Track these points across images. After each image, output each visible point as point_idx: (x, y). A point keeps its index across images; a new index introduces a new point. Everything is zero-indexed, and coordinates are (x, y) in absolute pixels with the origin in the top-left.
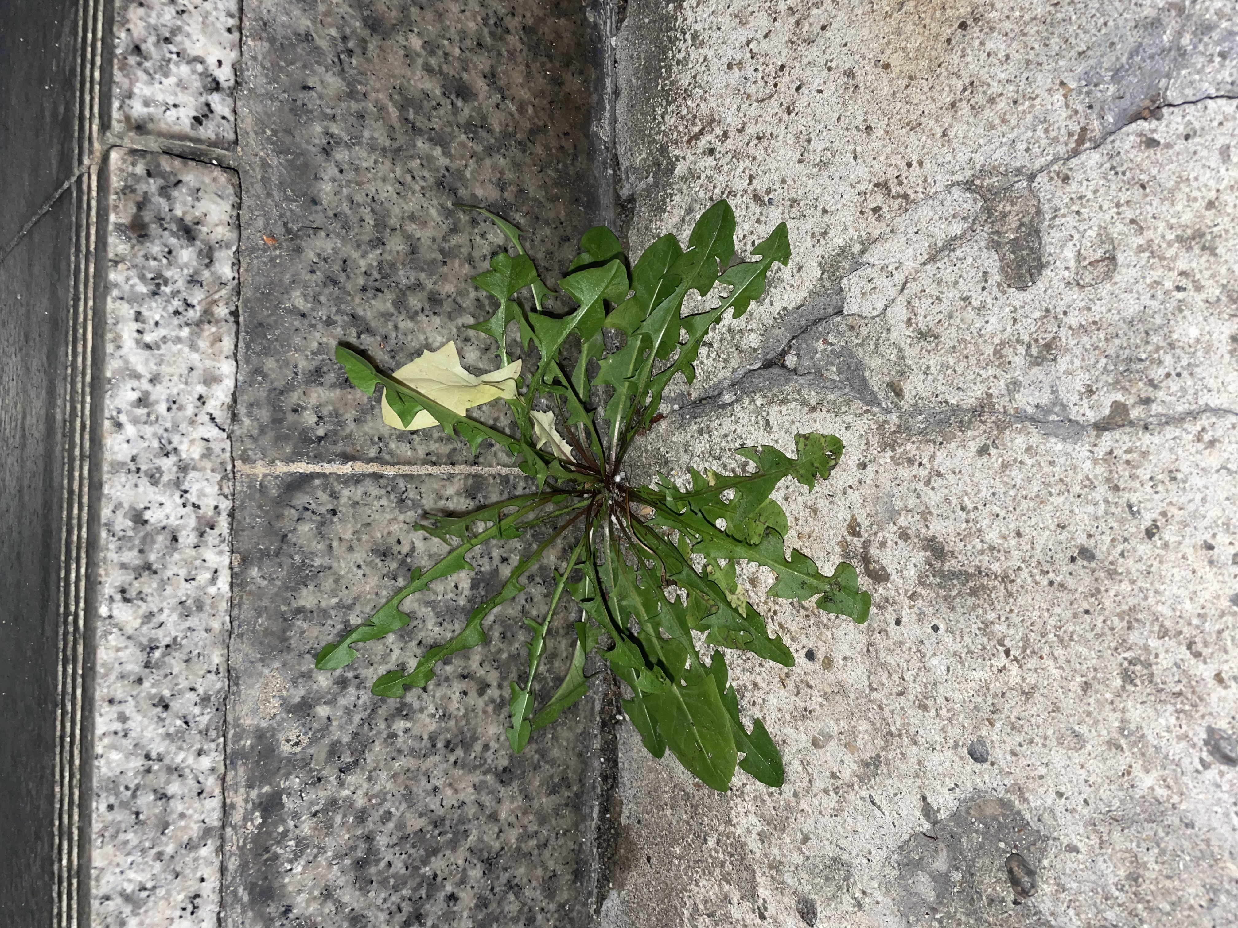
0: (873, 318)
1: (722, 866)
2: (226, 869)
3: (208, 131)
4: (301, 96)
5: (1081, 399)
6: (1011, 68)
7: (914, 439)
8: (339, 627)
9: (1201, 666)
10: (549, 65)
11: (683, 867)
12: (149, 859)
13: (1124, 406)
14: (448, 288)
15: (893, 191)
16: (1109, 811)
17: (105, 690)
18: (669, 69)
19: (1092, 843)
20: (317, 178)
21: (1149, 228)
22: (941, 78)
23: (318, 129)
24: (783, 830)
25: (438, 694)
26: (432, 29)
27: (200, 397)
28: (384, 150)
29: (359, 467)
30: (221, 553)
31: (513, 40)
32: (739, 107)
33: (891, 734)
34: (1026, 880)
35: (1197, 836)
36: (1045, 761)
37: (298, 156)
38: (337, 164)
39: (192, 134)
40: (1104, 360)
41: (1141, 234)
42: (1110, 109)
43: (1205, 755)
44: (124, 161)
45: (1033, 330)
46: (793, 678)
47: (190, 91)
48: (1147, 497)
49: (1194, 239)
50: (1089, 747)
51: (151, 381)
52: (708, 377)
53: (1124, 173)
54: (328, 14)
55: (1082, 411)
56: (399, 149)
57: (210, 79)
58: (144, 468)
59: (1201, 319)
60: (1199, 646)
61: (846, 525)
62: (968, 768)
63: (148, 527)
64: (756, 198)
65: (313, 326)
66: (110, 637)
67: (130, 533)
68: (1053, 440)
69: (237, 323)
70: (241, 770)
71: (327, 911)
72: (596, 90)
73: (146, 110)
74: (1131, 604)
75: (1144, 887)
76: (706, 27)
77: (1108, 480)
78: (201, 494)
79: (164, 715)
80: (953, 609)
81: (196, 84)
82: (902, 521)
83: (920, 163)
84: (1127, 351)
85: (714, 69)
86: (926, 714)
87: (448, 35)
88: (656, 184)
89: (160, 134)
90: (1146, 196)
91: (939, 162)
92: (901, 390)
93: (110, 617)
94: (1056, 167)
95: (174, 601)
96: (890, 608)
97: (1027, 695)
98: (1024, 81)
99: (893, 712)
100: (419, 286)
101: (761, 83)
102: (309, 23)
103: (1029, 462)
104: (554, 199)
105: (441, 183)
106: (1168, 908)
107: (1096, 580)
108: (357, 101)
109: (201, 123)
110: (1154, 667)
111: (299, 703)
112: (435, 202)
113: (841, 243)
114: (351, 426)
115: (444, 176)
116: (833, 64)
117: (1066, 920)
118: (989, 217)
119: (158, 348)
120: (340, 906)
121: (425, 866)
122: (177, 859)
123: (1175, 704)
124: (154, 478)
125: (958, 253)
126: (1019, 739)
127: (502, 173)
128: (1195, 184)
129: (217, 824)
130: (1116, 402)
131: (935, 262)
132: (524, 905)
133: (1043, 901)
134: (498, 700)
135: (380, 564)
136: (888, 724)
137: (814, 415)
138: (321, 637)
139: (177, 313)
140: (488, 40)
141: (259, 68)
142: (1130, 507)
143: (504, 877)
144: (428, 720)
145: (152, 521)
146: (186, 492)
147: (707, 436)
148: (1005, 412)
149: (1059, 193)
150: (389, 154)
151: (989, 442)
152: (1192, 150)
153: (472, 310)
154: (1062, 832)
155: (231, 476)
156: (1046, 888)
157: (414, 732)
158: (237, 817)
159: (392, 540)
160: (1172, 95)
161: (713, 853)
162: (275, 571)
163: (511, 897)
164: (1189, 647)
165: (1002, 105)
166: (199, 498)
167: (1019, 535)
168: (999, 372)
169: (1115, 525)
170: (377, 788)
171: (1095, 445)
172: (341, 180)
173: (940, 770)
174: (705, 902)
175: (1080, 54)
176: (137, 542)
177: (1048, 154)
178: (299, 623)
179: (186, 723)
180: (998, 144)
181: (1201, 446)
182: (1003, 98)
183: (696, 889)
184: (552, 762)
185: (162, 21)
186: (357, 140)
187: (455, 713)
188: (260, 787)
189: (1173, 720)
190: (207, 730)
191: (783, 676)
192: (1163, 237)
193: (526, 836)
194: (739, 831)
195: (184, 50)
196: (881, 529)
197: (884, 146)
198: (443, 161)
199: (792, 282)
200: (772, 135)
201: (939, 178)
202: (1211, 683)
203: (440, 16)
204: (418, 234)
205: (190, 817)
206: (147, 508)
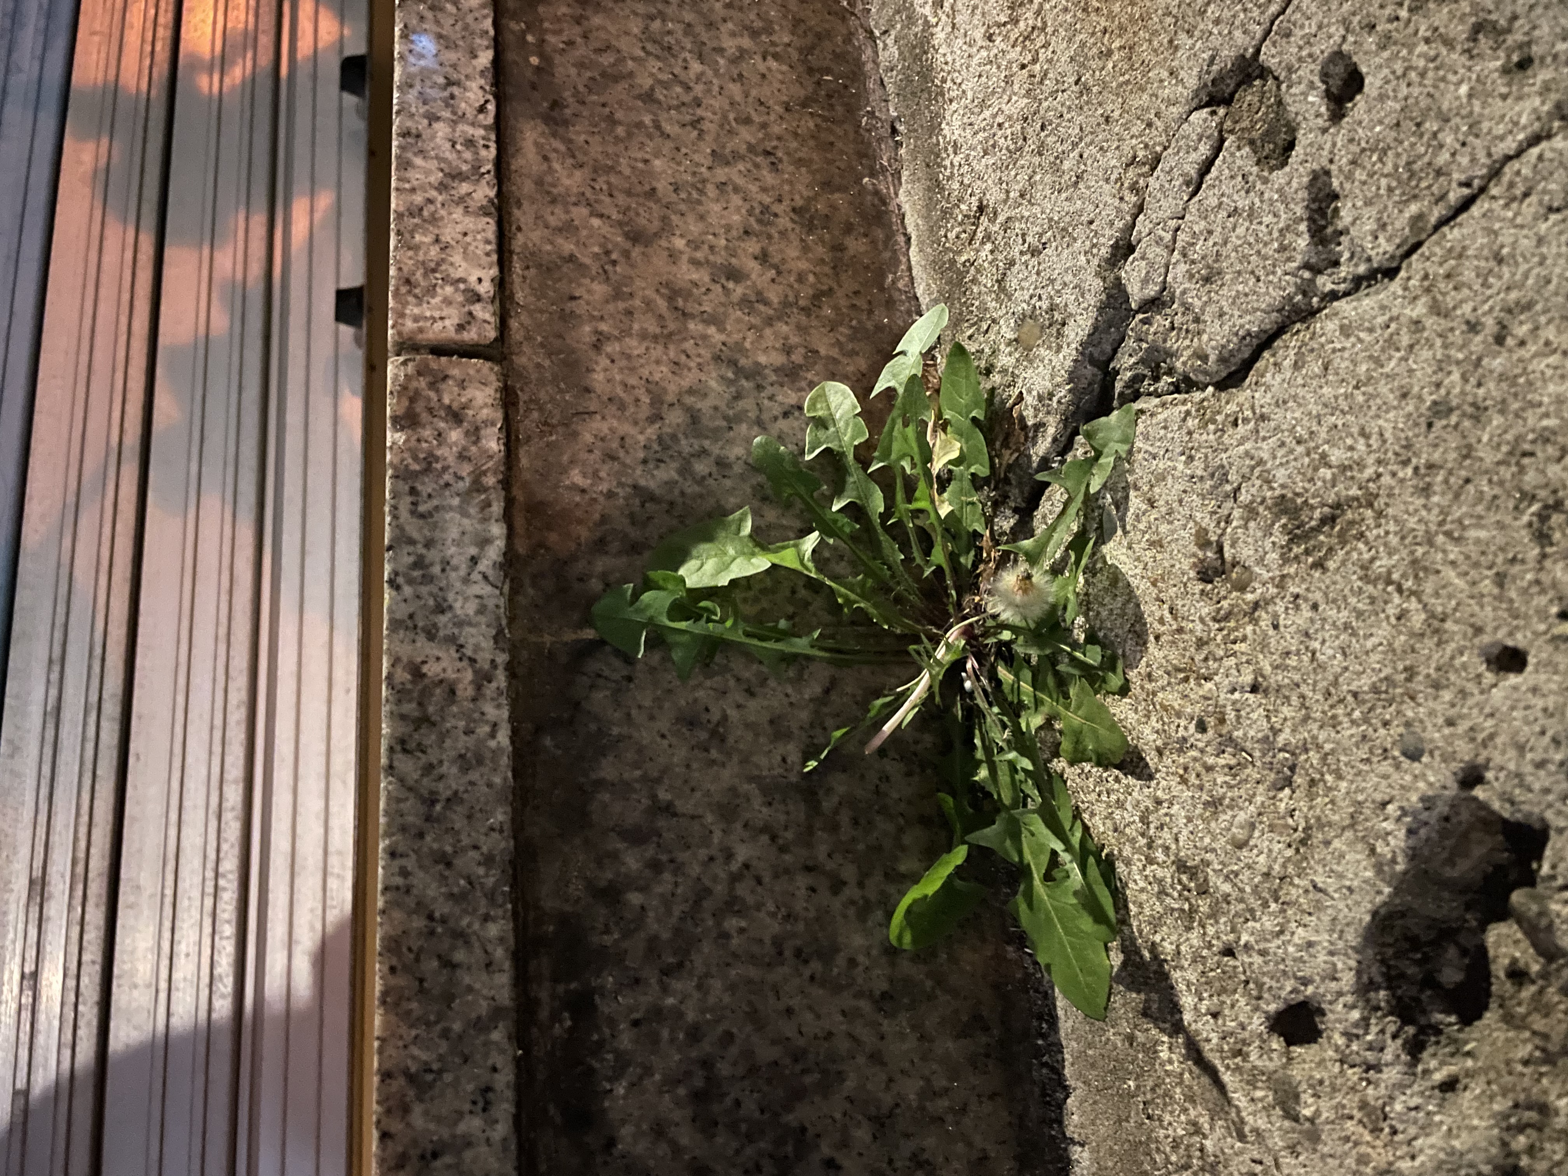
1: (1182, 1081)
3: (470, 334)
4: (569, 305)
5: (1377, 238)
8: (646, 802)
10: (827, 236)
13: (1422, 214)
18: (942, 189)
20: (589, 370)
23: (587, 328)
25: (777, 889)
26: (695, 228)
27: (473, 558)
28: (655, 338)
30: (500, 706)
31: (784, 222)
37: (568, 354)
38: (608, 356)
39: (456, 337)
46: (1191, 767)
47: (454, 305)
48: (1482, 298)
50: (1532, 660)
51: (426, 545)
54: (590, 236)
55: (1382, 251)
56: (671, 334)
57: (472, 294)
58: (421, 624)
59: (1465, 71)
61: (1193, 540)
62: (1408, 775)
63: (426, 681)
67: (409, 686)
69: (508, 493)
70: (545, 960)
72: (886, 246)
73: (416, 325)
74: (1510, 439)
77: (1434, 308)
78: (477, 648)
79: (447, 873)
80: (1326, 571)
81: (460, 298)
84: (1404, 157)
87: (711, 231)
91: (1173, 102)
92: (1203, 352)
94: (1275, 29)
95: (453, 753)
96: (1264, 614)
100: (703, 452)
102: (572, 247)
103: (1348, 343)
105: (719, 357)
107: (1463, 435)
108: (623, 300)
109: (464, 329)
111: (606, 887)
112: (714, 374)
113: (1112, 241)
115: (721, 351)
119: (432, 516)
121: (787, 1113)
122: (465, 1039)
124: (430, 634)
125: (1214, 175)
126: (1449, 698)
127: (786, 338)
129: (510, 1003)
130: (1411, 217)
135: (688, 733)
138: (626, 813)
139: (447, 485)
140: (756, 227)
142: (1468, 323)
145: (430, 674)
146: (462, 646)
149: (1286, 50)
150: (660, 340)
157: (751, 933)
159: (699, 708)
162: (569, 740)
166: (474, 652)
170: (711, 1000)
172: (613, 369)
174: (1177, 1148)
176: (415, 695)
178: (600, 796)
179: (470, 883)
181: (1516, 205)
183: (1162, 1133)
184: (954, 992)
185: (428, 257)
186: (626, 332)
187: (803, 914)
188: (568, 982)
190: (493, 893)
191: (1182, 772)
195: (448, 275)
198: (719, 338)
203: (702, 218)
204: (699, 405)
205: (478, 992)
206: (424, 662)
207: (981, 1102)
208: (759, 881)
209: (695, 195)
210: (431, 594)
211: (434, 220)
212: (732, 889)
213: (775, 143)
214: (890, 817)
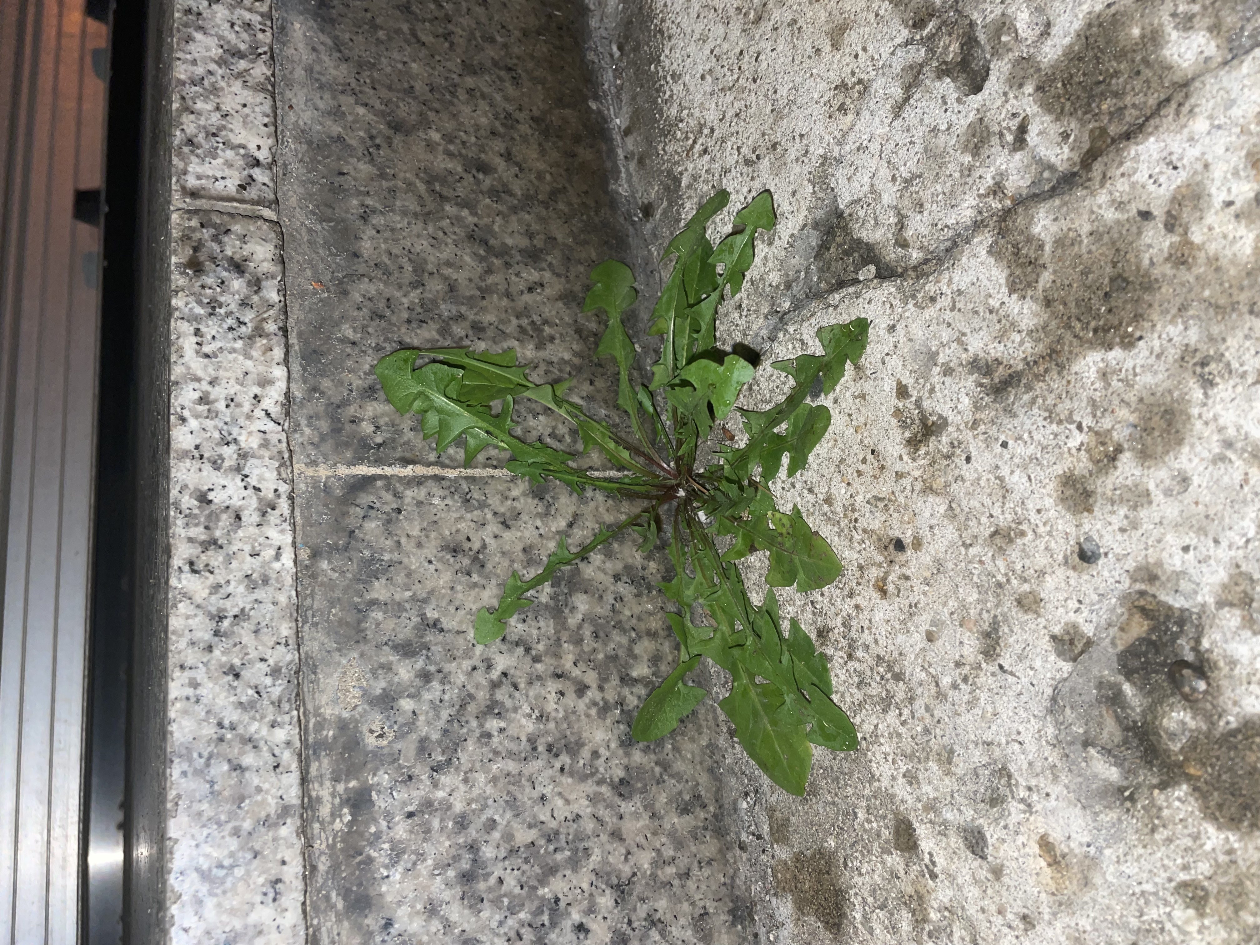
0: (865, 196)
3: (251, 194)
4: (338, 179)
5: (1061, 148)
7: (930, 278)
8: (416, 620)
10: (560, 144)
11: (841, 860)
12: (226, 834)
13: (1101, 129)
14: (490, 318)
15: (850, 84)
17: (177, 656)
18: (660, 111)
20: (358, 238)
23: (355, 202)
24: (927, 759)
25: (531, 693)
26: (449, 126)
27: (256, 397)
28: (416, 215)
29: (421, 470)
30: (283, 531)
31: (524, 128)
36: (1159, 520)
37: (338, 223)
38: (374, 227)
39: (238, 196)
44: (182, 218)
46: (890, 579)
47: (235, 167)
48: (1153, 195)
50: (1196, 479)
51: (210, 383)
54: (355, 122)
55: (1067, 158)
56: (429, 213)
57: (251, 159)
58: (206, 455)
61: (894, 393)
62: (1085, 576)
63: (213, 507)
64: (747, 162)
65: (364, 352)
66: (180, 606)
67: (196, 511)
69: (286, 337)
70: (325, 762)
71: (434, 930)
73: (198, 182)
76: (680, 62)
77: (1114, 203)
78: (261, 479)
79: (235, 683)
80: (1014, 415)
81: (240, 162)
85: (692, 88)
86: (1025, 541)
87: (463, 129)
89: (211, 198)
91: (879, 37)
92: (905, 240)
93: (180, 587)
95: (240, 575)
96: (957, 452)
99: (994, 560)
100: (461, 317)
101: (728, 74)
102: (340, 129)
104: (584, 243)
105: (472, 236)
108: (386, 180)
109: (245, 189)
110: (1227, 355)
111: (381, 695)
112: (468, 251)
114: (408, 434)
115: (473, 231)
118: (934, 56)
119: (216, 356)
120: (448, 925)
121: (544, 887)
122: (255, 835)
124: (216, 465)
125: (916, 96)
126: (1123, 511)
127: (528, 225)
129: (296, 802)
130: (1092, 131)
131: (900, 116)
134: (601, 704)
135: (452, 560)
138: (398, 629)
139: (231, 329)
140: (501, 130)
143: (642, 910)
144: (524, 721)
145: (216, 501)
146: (247, 476)
148: (1003, 206)
150: (420, 217)
151: (996, 238)
153: (516, 335)
155: (288, 463)
157: (510, 732)
158: (325, 811)
161: (866, 826)
162: (344, 565)
163: (655, 934)
166: (259, 481)
168: (982, 171)
170: (476, 792)
171: (1089, 180)
172: (378, 238)
173: (1058, 594)
174: (873, 892)
176: (202, 519)
178: (374, 614)
179: (258, 693)
181: (1183, 121)
183: (860, 881)
184: (678, 777)
185: (209, 122)
186: (390, 208)
187: (553, 714)
188: (347, 781)
190: (280, 701)
191: (881, 583)
193: (659, 862)
195: (229, 141)
196: (927, 378)
197: (833, 56)
199: (791, 210)
200: (746, 106)
201: (882, 50)
203: (454, 116)
204: (455, 276)
205: (267, 792)
206: (211, 490)
207: (701, 868)
208: (516, 687)
209: (448, 97)
210: (216, 427)
211: (215, 90)
212: (492, 693)
213: (515, 61)
214: (624, 631)
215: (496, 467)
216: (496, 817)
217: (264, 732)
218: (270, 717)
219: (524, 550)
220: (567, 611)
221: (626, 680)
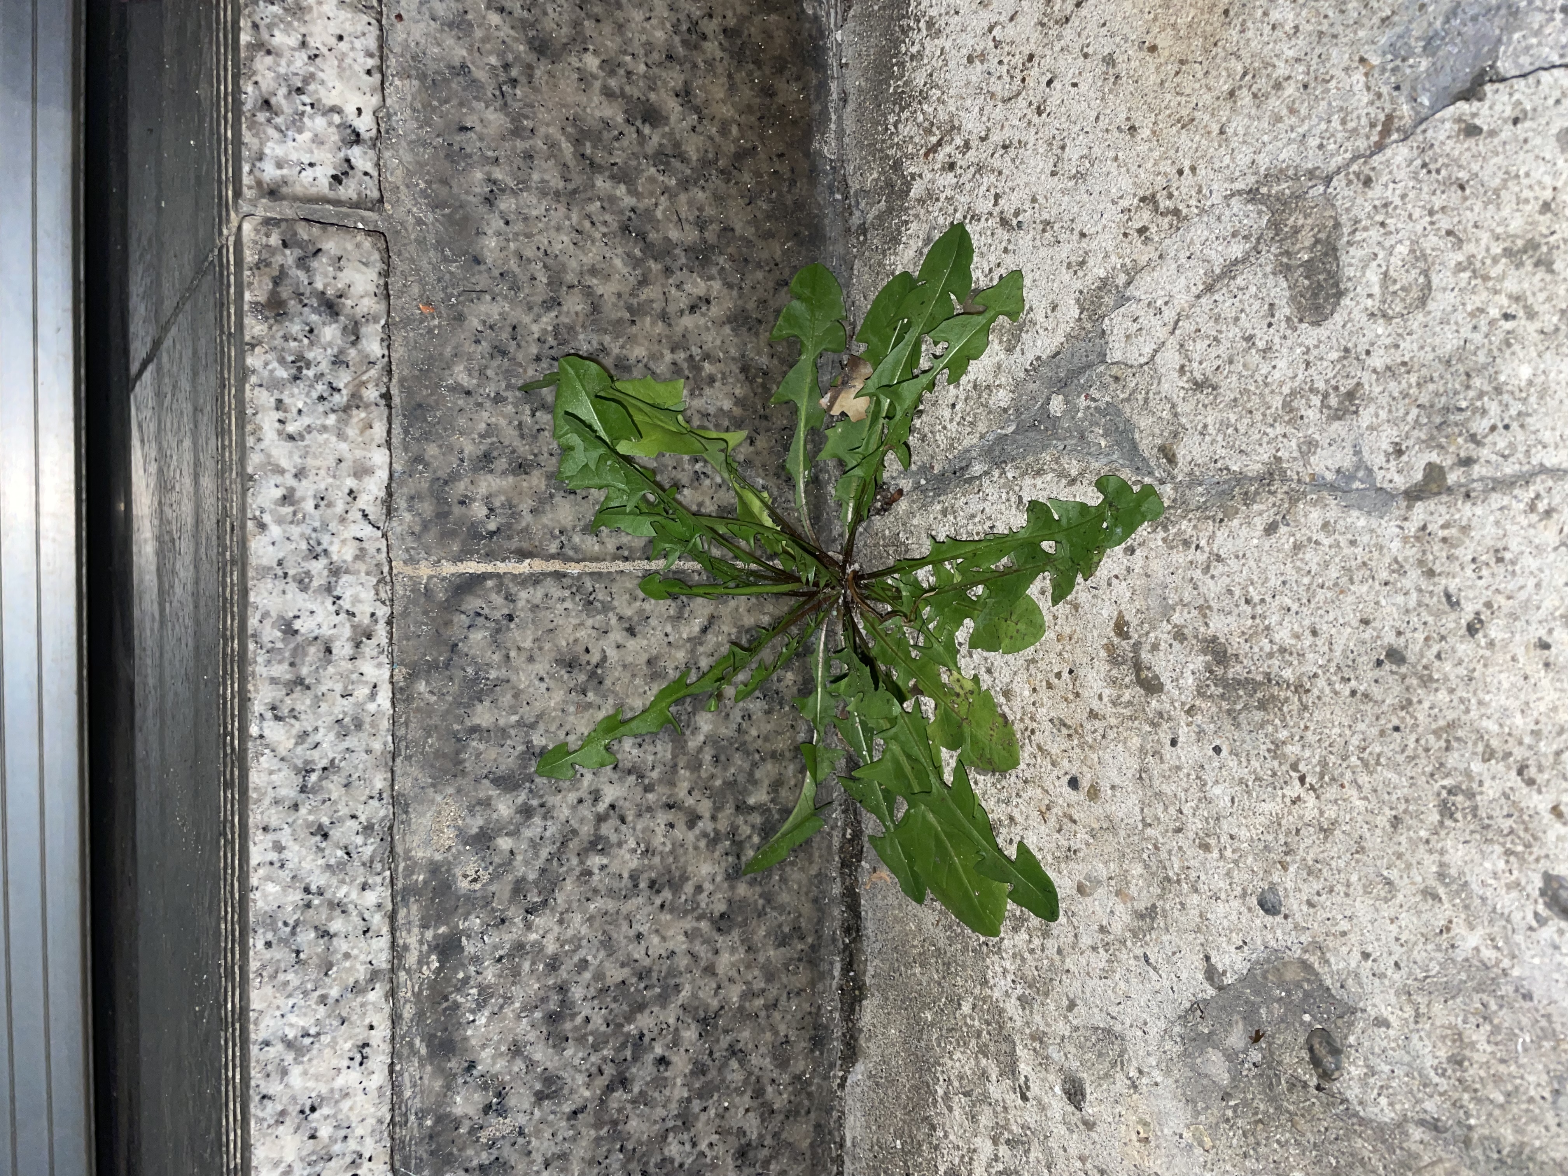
0: (1141, 366)
1: (979, 1036)
2: (400, 1017)
3: (349, 191)
4: (458, 138)
5: (1388, 461)
6: (1301, 42)
7: (1190, 516)
8: (521, 748)
9: (1536, 797)
10: (757, 74)
11: (935, 1036)
12: (312, 1002)
13: (1441, 468)
14: (639, 352)
15: (1162, 206)
16: (1426, 977)
17: (259, 817)
18: (901, 65)
19: (1406, 1015)
20: (479, 233)
21: (1469, 240)
22: (1218, 61)
23: (478, 175)
24: (1047, 994)
25: (639, 827)
26: (611, 45)
27: (351, 492)
28: (557, 194)
29: (539, 565)
30: (380, 665)
31: (711, 47)
32: (982, 110)
33: (1168, 879)
34: (1329, 1061)
35: (1537, 1010)
36: (1348, 913)
37: (456, 209)
38: (502, 215)
39: (331, 195)
40: (1415, 411)
41: (1460, 248)
42: (1424, 89)
43: (1541, 908)
44: (257, 231)
45: (1331, 375)
46: (1054, 811)
47: (327, 146)
48: (1469, 583)
49: (1525, 252)
50: (1400, 896)
51: (296, 476)
52: (952, 445)
53: (1438, 171)
54: (486, 40)
55: (1389, 477)
56: (575, 191)
57: (349, 131)
58: (291, 572)
59: (1535, 354)
60: (1532, 771)
61: (1112, 624)
62: (1258, 922)
63: (299, 638)
64: (1004, 222)
65: (480, 405)
66: (262, 759)
67: (279, 645)
68: (1355, 513)
69: (389, 406)
70: (414, 908)
71: (516, 1069)
72: (818, 97)
73: (279, 172)
74: (1449, 718)
75: (1471, 1072)
76: (943, 11)
77: (1421, 563)
78: (356, 600)
79: (324, 845)
80: (1238, 726)
81: (334, 137)
82: (1177, 618)
83: (1193, 169)
84: (1443, 399)
85: (952, 64)
86: (1209, 856)
87: (630, 50)
88: (890, 210)
89: (296, 198)
90: (1465, 199)
91: (1216, 167)
92: (1174, 455)
93: (261, 736)
94: (1355, 167)
95: (330, 720)
96: (1165, 726)
97: (1326, 832)
98: (1315, 60)
99: (1170, 852)
100: (602, 351)
101: (1007, 79)
102: (464, 53)
103: (1326, 542)
104: (768, 235)
105: (627, 228)
106: (1501, 1099)
107: (1407, 689)
108: (523, 139)
109: (340, 183)
110: (1478, 798)
111: (477, 834)
112: (620, 251)
113: (1102, 274)
114: (527, 518)
115: (630, 219)
116: (1090, 50)
117: (1376, 1110)
118: (1277, 234)
119: (303, 438)
120: (531, 1064)
121: (629, 1024)
122: (342, 1003)
123: (1503, 845)
124: (303, 583)
125: (1239, 281)
126: (1317, 886)
127: (701, 209)
128: (1525, 182)
129: (385, 966)
130: (1429, 464)
131: (1212, 294)
132: (750, 1074)
133: (1349, 1087)
134: (712, 835)
135: (566, 676)
136: (1165, 868)
137: (1073, 488)
138: (500, 759)
139: (321, 398)
140: (681, 51)
141: (409, 111)
142: (1448, 596)
143: (725, 1041)
144: (628, 856)
145: (303, 630)
146: (339, 598)
147: (951, 518)
148: (1299, 481)
149: (1359, 200)
150: (563, 199)
151: (1279, 518)
152: (1521, 138)
154: (1369, 1002)
155: (388, 579)
156: (1354, 1070)
157: (611, 869)
158: (411, 959)
159: (580, 649)
160: (1505, 66)
161: (968, 1021)
162: (444, 686)
163: (734, 1064)
164: (1520, 773)
165: (1290, 90)
166: (353, 604)
167: (1314, 633)
168: (1289, 430)
169: (1430, 620)
170: (570, 932)
171: (1406, 519)
172: (506, 233)
173: (1226, 923)
174: (961, 1078)
175: (1383, 20)
176: (287, 654)
177: (1346, 151)
178: (474, 744)
179: (348, 854)
180: (1285, 141)
181: (1534, 518)
182: (1291, 82)
183: (950, 1063)
184: (781, 909)
185: (293, 69)
186: (524, 184)
187: (660, 848)
188: (436, 927)
189: (1501, 865)
190: (372, 862)
191: (1044, 809)
192: (1488, 250)
193: (750, 994)
194: (997, 994)
195: (319, 100)
196: (1154, 628)
197: (1151, 150)
198: (629, 201)
199: (1046, 325)
200: (1020, 142)
201: (1215, 187)
202: (1548, 817)
203: (620, 27)
204: (600, 290)
205: (356, 957)
206: (297, 617)
208: (623, 820)
210: (302, 535)
212: (597, 827)
214: (748, 753)
215: (626, 559)
216: (589, 958)
217: (354, 895)
218: (361, 880)
219: (649, 662)
220: (688, 733)
221: (741, 808)
